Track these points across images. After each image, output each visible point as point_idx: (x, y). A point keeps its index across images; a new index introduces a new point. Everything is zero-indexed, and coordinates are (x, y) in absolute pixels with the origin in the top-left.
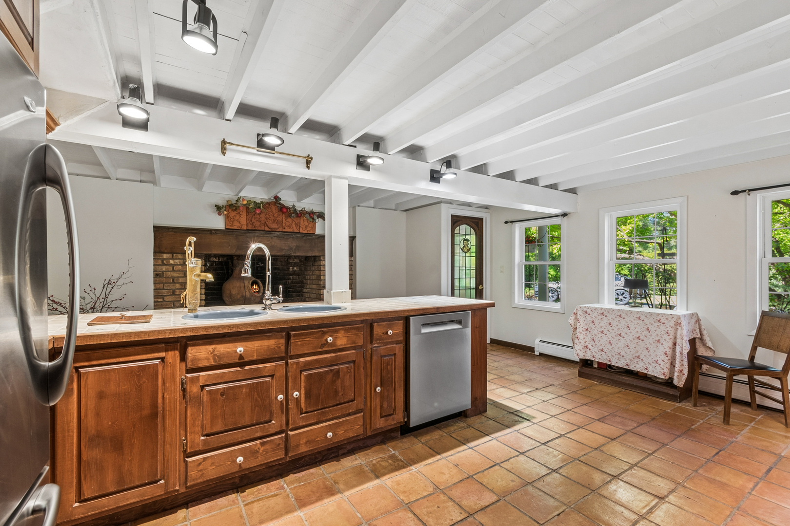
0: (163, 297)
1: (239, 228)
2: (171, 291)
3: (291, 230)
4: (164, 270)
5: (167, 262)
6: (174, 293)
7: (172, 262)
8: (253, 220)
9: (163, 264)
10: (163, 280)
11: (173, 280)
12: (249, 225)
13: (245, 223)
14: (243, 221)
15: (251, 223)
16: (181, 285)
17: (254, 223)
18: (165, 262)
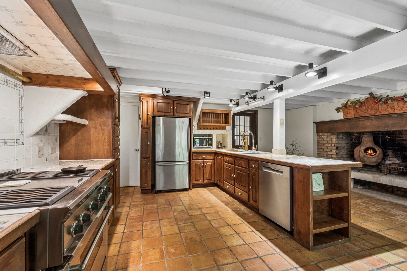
0: (320, 152)
1: (351, 117)
2: (323, 149)
3: (387, 113)
4: (320, 140)
5: (321, 137)
6: (324, 150)
7: (323, 137)
8: (358, 111)
9: (320, 138)
10: (320, 144)
11: (323, 145)
12: (356, 114)
13: (353, 114)
14: (352, 114)
15: (357, 113)
16: (326, 147)
17: (358, 113)
18: (320, 137)
